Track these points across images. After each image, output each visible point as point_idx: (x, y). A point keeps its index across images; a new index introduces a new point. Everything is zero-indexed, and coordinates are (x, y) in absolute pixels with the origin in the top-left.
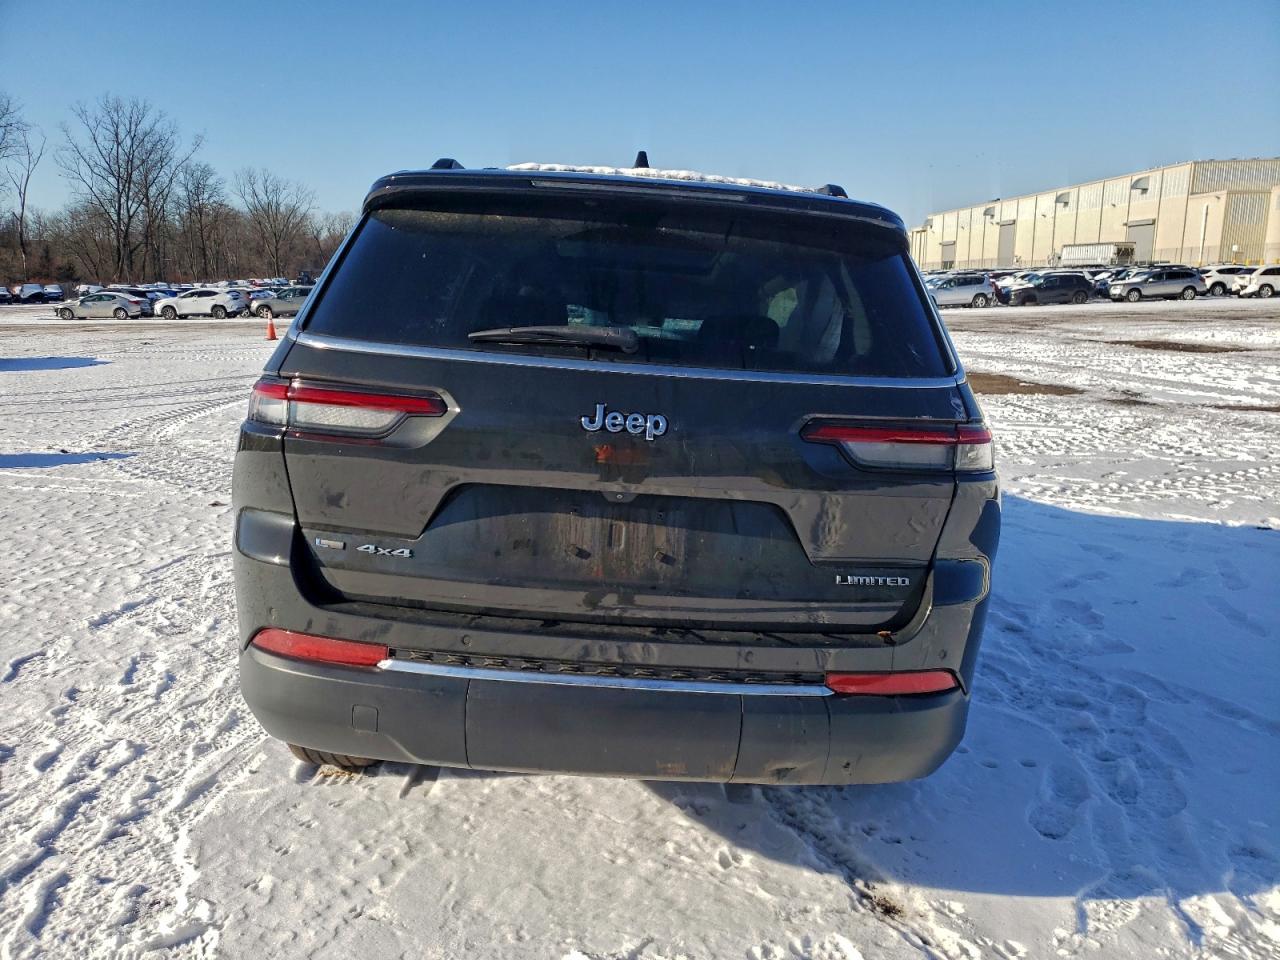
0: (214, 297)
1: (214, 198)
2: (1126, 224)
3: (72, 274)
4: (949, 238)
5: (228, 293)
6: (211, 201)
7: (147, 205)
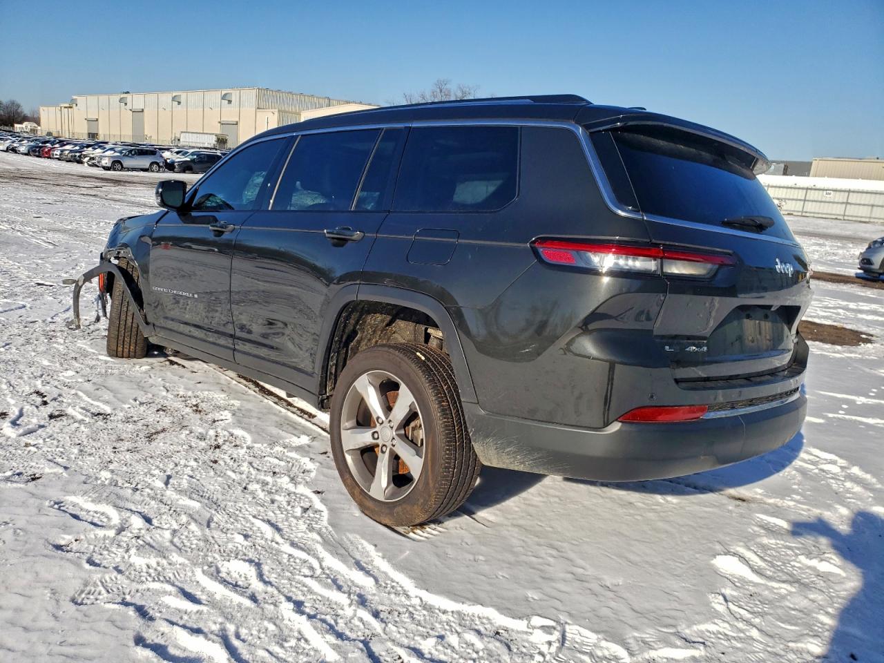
2: (220, 122)
4: (92, 116)
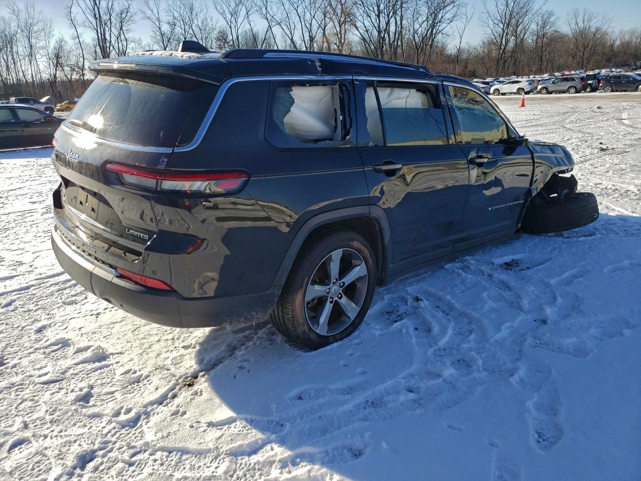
0: (519, 84)
1: (552, 29)
3: (475, 74)
5: (527, 81)
6: (550, 30)
7: (516, 36)
